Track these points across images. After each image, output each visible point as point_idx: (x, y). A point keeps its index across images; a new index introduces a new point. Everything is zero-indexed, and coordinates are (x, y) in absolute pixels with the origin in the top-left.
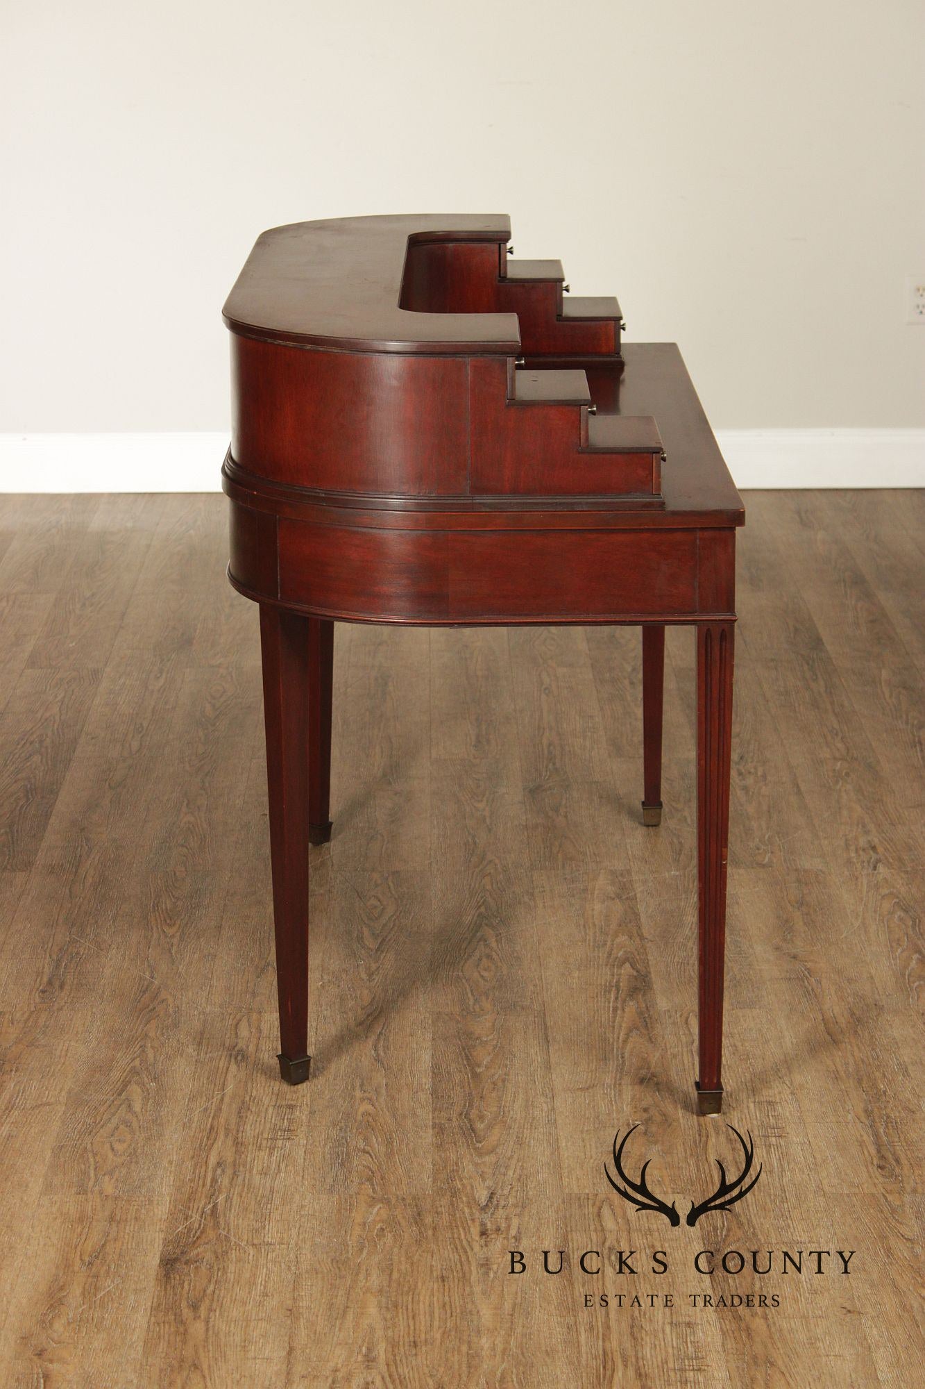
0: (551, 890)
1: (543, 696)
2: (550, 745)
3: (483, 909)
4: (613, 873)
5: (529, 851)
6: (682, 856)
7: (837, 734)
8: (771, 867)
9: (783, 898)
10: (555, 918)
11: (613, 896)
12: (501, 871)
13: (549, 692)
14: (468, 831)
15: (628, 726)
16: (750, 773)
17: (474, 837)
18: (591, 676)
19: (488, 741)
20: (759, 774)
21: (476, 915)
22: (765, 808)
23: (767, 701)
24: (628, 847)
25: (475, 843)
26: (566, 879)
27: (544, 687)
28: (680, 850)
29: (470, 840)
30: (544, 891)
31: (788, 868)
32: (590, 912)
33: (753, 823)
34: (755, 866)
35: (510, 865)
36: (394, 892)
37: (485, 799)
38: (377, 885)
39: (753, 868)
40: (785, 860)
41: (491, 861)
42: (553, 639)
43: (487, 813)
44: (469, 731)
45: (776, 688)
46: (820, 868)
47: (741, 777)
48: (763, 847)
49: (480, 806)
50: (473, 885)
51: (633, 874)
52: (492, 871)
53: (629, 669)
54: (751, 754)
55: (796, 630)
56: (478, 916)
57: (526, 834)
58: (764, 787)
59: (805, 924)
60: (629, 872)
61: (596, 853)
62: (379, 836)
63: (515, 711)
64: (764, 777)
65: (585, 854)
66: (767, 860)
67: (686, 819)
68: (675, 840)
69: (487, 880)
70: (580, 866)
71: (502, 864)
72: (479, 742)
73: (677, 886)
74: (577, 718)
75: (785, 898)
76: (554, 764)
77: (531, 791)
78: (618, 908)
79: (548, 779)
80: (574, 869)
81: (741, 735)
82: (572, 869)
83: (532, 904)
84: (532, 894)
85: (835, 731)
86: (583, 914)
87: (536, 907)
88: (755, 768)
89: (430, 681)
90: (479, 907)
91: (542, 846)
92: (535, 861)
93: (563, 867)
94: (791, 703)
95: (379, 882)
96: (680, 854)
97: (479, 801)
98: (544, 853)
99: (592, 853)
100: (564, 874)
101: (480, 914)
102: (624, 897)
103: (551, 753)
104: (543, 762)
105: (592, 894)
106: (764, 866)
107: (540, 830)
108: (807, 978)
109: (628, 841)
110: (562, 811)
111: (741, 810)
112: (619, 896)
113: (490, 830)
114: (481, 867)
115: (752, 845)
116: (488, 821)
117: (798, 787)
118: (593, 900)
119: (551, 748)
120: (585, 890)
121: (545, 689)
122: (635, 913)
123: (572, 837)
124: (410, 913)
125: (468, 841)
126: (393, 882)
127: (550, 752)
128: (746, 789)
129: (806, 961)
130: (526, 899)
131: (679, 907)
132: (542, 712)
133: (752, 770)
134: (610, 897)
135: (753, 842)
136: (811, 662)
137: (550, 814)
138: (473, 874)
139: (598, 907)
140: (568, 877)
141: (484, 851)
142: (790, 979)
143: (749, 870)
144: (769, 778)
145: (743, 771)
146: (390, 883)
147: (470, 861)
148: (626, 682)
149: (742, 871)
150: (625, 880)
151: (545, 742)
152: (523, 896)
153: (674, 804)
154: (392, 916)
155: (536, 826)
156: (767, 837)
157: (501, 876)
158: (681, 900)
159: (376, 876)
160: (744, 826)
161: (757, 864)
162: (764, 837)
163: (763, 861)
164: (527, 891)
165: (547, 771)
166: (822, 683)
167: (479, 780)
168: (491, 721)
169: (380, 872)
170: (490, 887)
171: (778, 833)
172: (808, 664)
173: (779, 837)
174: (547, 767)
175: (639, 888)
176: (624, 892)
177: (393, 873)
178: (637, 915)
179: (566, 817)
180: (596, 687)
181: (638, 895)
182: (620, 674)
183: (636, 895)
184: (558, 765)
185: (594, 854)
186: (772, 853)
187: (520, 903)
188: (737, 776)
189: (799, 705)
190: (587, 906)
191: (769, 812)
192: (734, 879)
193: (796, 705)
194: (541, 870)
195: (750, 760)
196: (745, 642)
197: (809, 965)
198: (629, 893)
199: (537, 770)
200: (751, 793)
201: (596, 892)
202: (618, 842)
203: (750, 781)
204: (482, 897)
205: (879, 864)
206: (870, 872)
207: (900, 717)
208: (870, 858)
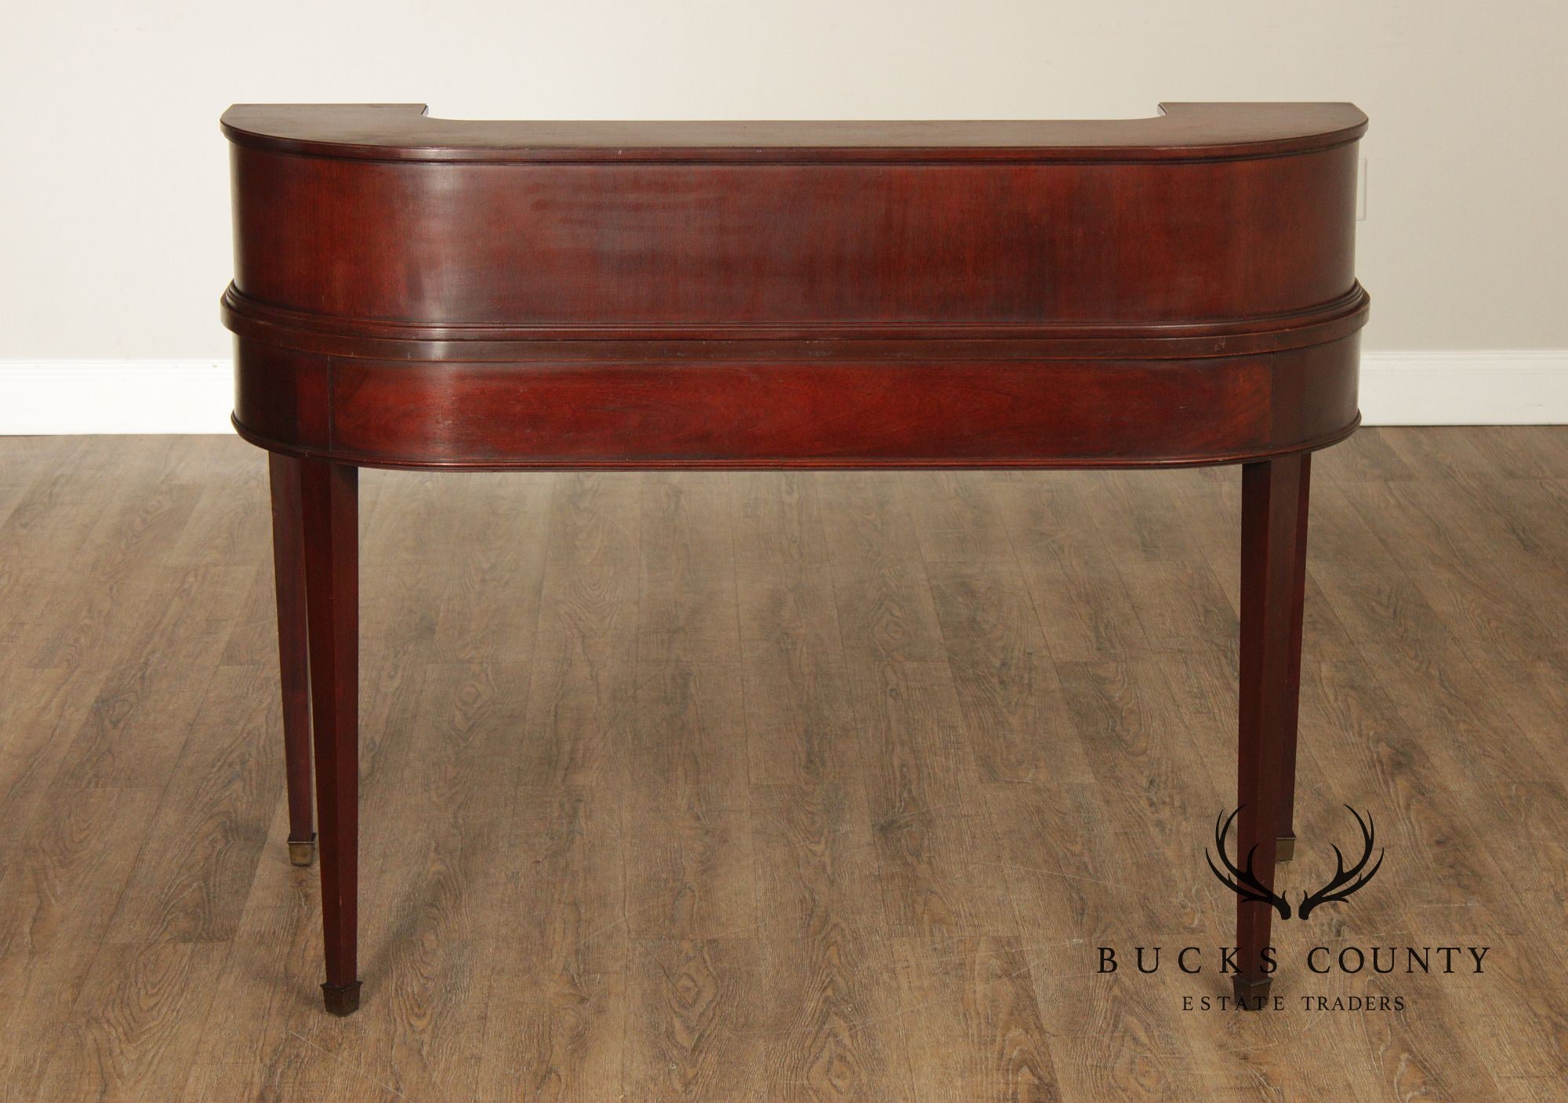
0: (917, 965)
1: (890, 701)
2: (903, 766)
3: (829, 992)
4: (997, 941)
5: (885, 912)
6: (1085, 918)
8: (1202, 932)
10: (926, 1004)
11: (999, 972)
12: (849, 938)
13: (897, 694)
14: (804, 883)
15: (1002, 740)
16: (1164, 803)
17: (812, 892)
18: (949, 673)
19: (823, 763)
20: (1177, 804)
21: (822, 999)
22: (1187, 850)
23: (1178, 706)
24: (1014, 904)
25: (814, 900)
26: (935, 949)
27: (889, 687)
28: (1083, 910)
29: (807, 896)
30: (908, 967)
31: (1224, 932)
32: (971, 996)
33: (1174, 871)
34: (1182, 930)
35: (861, 930)
36: (711, 969)
37: (823, 839)
38: (689, 959)
39: (1179, 933)
40: (1221, 924)
41: (835, 926)
42: (896, 624)
43: (827, 860)
44: (796, 747)
45: (1187, 689)
47: (1153, 809)
48: (1189, 905)
49: (819, 848)
50: (814, 957)
51: (1024, 942)
52: (839, 938)
53: (998, 664)
54: (1164, 778)
55: (1207, 611)
56: (825, 1001)
57: (879, 887)
58: (1184, 822)
60: (1018, 939)
61: (973, 913)
62: (688, 891)
63: (855, 720)
64: (1183, 807)
65: (958, 915)
66: (1196, 922)
67: (1086, 867)
68: (1074, 895)
69: (833, 949)
70: (952, 931)
71: (851, 929)
72: (811, 762)
73: (1082, 959)
74: (936, 729)
76: (910, 791)
77: (882, 828)
78: (1007, 988)
79: (902, 813)
80: (946, 935)
81: (1148, 752)
82: (943, 934)
83: (894, 984)
84: (893, 971)
86: (962, 998)
87: (899, 988)
88: (1171, 797)
89: (742, 680)
90: (825, 989)
91: (902, 905)
92: (894, 924)
93: (932, 934)
94: (1208, 707)
95: (691, 954)
96: (1082, 914)
97: (814, 843)
98: (905, 915)
99: (967, 914)
100: (933, 943)
101: (827, 999)
102: (1014, 975)
103: (906, 776)
104: (895, 789)
105: (972, 970)
107: (897, 880)
109: (1013, 897)
110: (925, 856)
111: (1157, 854)
112: (1007, 974)
113: (832, 882)
114: (824, 933)
115: (1175, 901)
116: (829, 869)
118: (974, 979)
119: (905, 769)
120: (962, 965)
121: (892, 690)
122: (1029, 996)
123: (939, 891)
124: (734, 998)
125: (804, 897)
126: (710, 955)
127: (903, 777)
128: (1160, 824)
130: (886, 976)
131: (1087, 988)
132: (889, 722)
134: (996, 975)
135: (1177, 897)
136: (1229, 654)
137: (909, 859)
138: (814, 943)
139: (980, 988)
140: (938, 946)
141: (826, 911)
143: (1174, 937)
144: (1189, 810)
145: (1155, 799)
146: (707, 957)
147: (809, 925)
148: (995, 681)
150: (1013, 951)
151: (896, 763)
152: (881, 973)
153: (1069, 845)
154: (711, 1001)
155: (893, 877)
156: (1193, 891)
157: (851, 946)
158: (1088, 979)
159: (686, 945)
160: (1163, 876)
161: (1185, 928)
162: (1191, 891)
164: (886, 967)
165: (901, 801)
167: (813, 813)
168: (825, 734)
169: (692, 941)
170: (838, 961)
171: (1208, 886)
172: (1226, 657)
173: (1209, 891)
174: (900, 797)
175: (1033, 963)
176: (1013, 968)
177: (710, 942)
178: (1032, 999)
179: (930, 863)
180: (957, 688)
181: (1032, 972)
182: (986, 671)
183: (1028, 970)
184: (915, 793)
185: (970, 914)
186: (1202, 912)
187: (878, 984)
188: (1147, 807)
189: (1220, 711)
190: (967, 987)
191: (1194, 856)
193: (1216, 711)
194: (903, 936)
195: (1162, 785)
196: (1143, 628)
198: (1019, 969)
199: (887, 800)
200: (1167, 831)
201: (977, 967)
202: (1001, 899)
203: (1165, 813)
204: (827, 976)
205: (1342, 928)
206: (1333, 938)
207: (1352, 727)
208: (1332, 919)
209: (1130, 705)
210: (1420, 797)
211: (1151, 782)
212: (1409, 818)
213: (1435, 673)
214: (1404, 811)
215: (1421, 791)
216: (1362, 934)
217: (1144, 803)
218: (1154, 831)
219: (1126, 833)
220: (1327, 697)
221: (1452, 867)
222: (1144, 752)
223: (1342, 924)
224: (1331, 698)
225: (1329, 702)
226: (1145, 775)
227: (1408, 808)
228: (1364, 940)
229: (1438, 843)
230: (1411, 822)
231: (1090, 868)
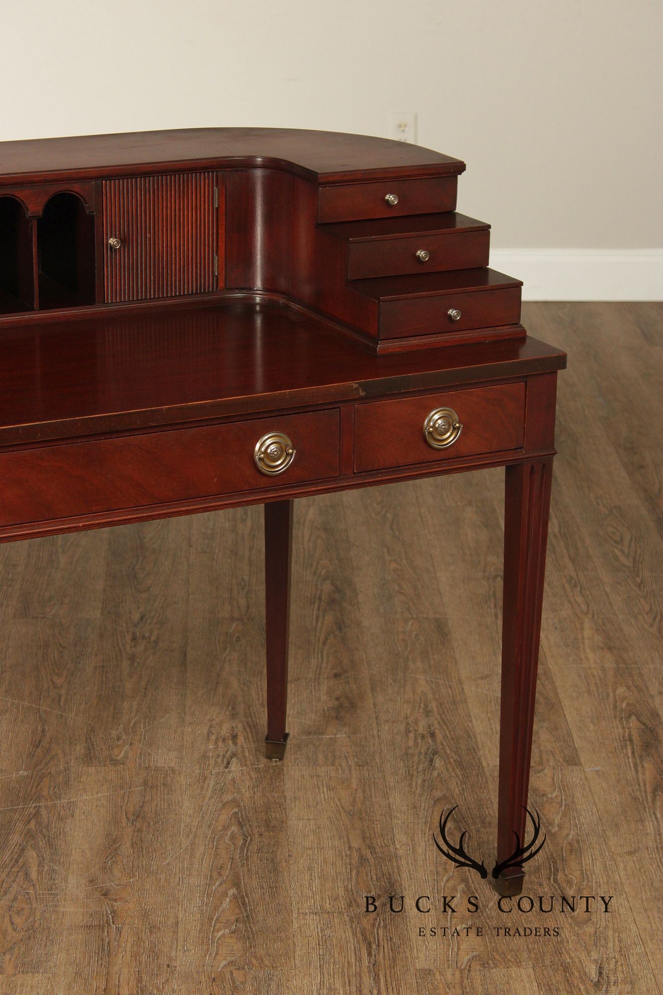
7: (243, 588)
8: (123, 764)
9: (121, 807)
20: (153, 638)
23: (190, 546)
34: (108, 762)
46: (172, 765)
54: (152, 614)
59: (132, 845)
75: (124, 807)
85: (243, 584)
88: (151, 632)
106: (115, 762)
108: (109, 924)
115: (114, 733)
117: (185, 655)
128: (132, 658)
129: (115, 900)
133: (147, 634)
142: (89, 927)
149: (92, 770)
156: (132, 723)
161: (111, 760)
163: (118, 756)
166: (249, 523)
173: (144, 723)
189: (220, 551)
192: (80, 782)
193: (217, 551)
197: (117, 905)
205: (233, 759)
206: (222, 769)
207: (311, 565)
208: (227, 751)
209: (155, 546)
210: (338, 633)
211: (142, 618)
212: (322, 652)
213: (389, 516)
214: (320, 645)
215: (340, 625)
216: (246, 765)
217: (128, 637)
218: (125, 664)
219: (103, 667)
220: (303, 537)
221: (337, 699)
222: (148, 589)
223: (234, 755)
224: (306, 538)
225: (303, 544)
226: (140, 611)
227: (324, 643)
228: (245, 772)
229: (336, 676)
230: (322, 656)
231: (63, 699)
